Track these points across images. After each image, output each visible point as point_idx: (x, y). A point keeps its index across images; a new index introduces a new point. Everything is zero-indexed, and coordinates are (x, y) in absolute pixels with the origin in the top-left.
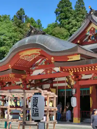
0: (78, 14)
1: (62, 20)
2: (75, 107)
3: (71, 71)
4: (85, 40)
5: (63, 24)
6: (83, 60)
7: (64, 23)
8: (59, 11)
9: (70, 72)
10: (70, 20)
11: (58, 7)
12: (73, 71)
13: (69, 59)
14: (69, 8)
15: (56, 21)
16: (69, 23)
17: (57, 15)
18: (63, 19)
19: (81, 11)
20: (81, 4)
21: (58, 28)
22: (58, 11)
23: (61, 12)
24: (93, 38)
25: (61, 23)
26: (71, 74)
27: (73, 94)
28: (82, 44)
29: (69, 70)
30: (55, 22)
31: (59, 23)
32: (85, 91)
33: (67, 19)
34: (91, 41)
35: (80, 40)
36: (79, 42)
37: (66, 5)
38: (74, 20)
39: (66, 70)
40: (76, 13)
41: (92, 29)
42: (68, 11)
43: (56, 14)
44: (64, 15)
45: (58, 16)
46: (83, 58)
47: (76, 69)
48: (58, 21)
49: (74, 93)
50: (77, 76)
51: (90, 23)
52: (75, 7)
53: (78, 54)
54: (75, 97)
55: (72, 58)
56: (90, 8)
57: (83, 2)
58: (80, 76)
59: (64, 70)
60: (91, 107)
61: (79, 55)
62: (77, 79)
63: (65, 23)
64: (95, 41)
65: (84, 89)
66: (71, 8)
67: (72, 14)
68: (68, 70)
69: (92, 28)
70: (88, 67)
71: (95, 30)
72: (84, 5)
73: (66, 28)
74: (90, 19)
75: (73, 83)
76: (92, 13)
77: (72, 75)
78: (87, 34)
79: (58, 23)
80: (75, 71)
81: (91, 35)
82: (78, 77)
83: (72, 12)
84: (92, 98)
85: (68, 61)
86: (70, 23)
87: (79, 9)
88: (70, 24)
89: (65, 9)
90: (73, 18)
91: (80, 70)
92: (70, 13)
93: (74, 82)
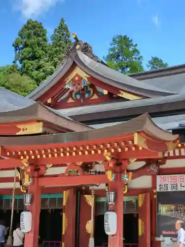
0: (56, 52)
1: (26, 61)
2: (28, 233)
3: (25, 157)
4: (62, 98)
5: (27, 70)
6: (49, 133)
7: (29, 67)
8: (21, 43)
9: (22, 158)
10: (42, 62)
11: (20, 35)
12: (27, 157)
13: (19, 130)
14: (40, 38)
15: (14, 62)
16: (38, 68)
17: (18, 51)
18: (29, 59)
19: (63, 48)
20: (63, 35)
21: (17, 75)
22: (19, 44)
23: (26, 45)
24: (78, 97)
25: (24, 66)
26: (25, 162)
27: (26, 204)
28: (56, 105)
29: (19, 153)
30: (12, 64)
31: (20, 66)
32: (55, 199)
33: (37, 60)
34: (73, 101)
35: (52, 98)
36: (49, 101)
37: (35, 34)
38: (49, 63)
39: (14, 153)
40: (54, 49)
41: (77, 78)
42: (39, 45)
43: (16, 47)
44: (30, 53)
45: (19, 53)
46: (48, 130)
47: (34, 152)
48: (18, 62)
49: (28, 202)
50: (37, 167)
51: (74, 65)
52: (53, 38)
53: (39, 121)
54: (28, 211)
55: (26, 129)
56: (74, 37)
57: (68, 31)
58: (42, 168)
59: (8, 154)
60: (63, 233)
61: (41, 124)
62: (36, 174)
63: (31, 67)
64: (82, 101)
65: (53, 196)
66: (45, 40)
67: (46, 52)
68: (16, 153)
69: (77, 75)
70: (58, 150)
71: (83, 81)
72: (68, 37)
73: (32, 77)
74: (74, 58)
75: (27, 182)
76: (78, 47)
77: (25, 164)
78: (67, 86)
79: (17, 66)
80: (33, 157)
81: (75, 90)
82: (37, 170)
83: (46, 47)
84: (66, 215)
85: (17, 134)
86: (41, 68)
87: (58, 43)
88: (41, 70)
89: (32, 40)
90: (47, 59)
91: (41, 156)
92: (42, 49)
93: (29, 181)
